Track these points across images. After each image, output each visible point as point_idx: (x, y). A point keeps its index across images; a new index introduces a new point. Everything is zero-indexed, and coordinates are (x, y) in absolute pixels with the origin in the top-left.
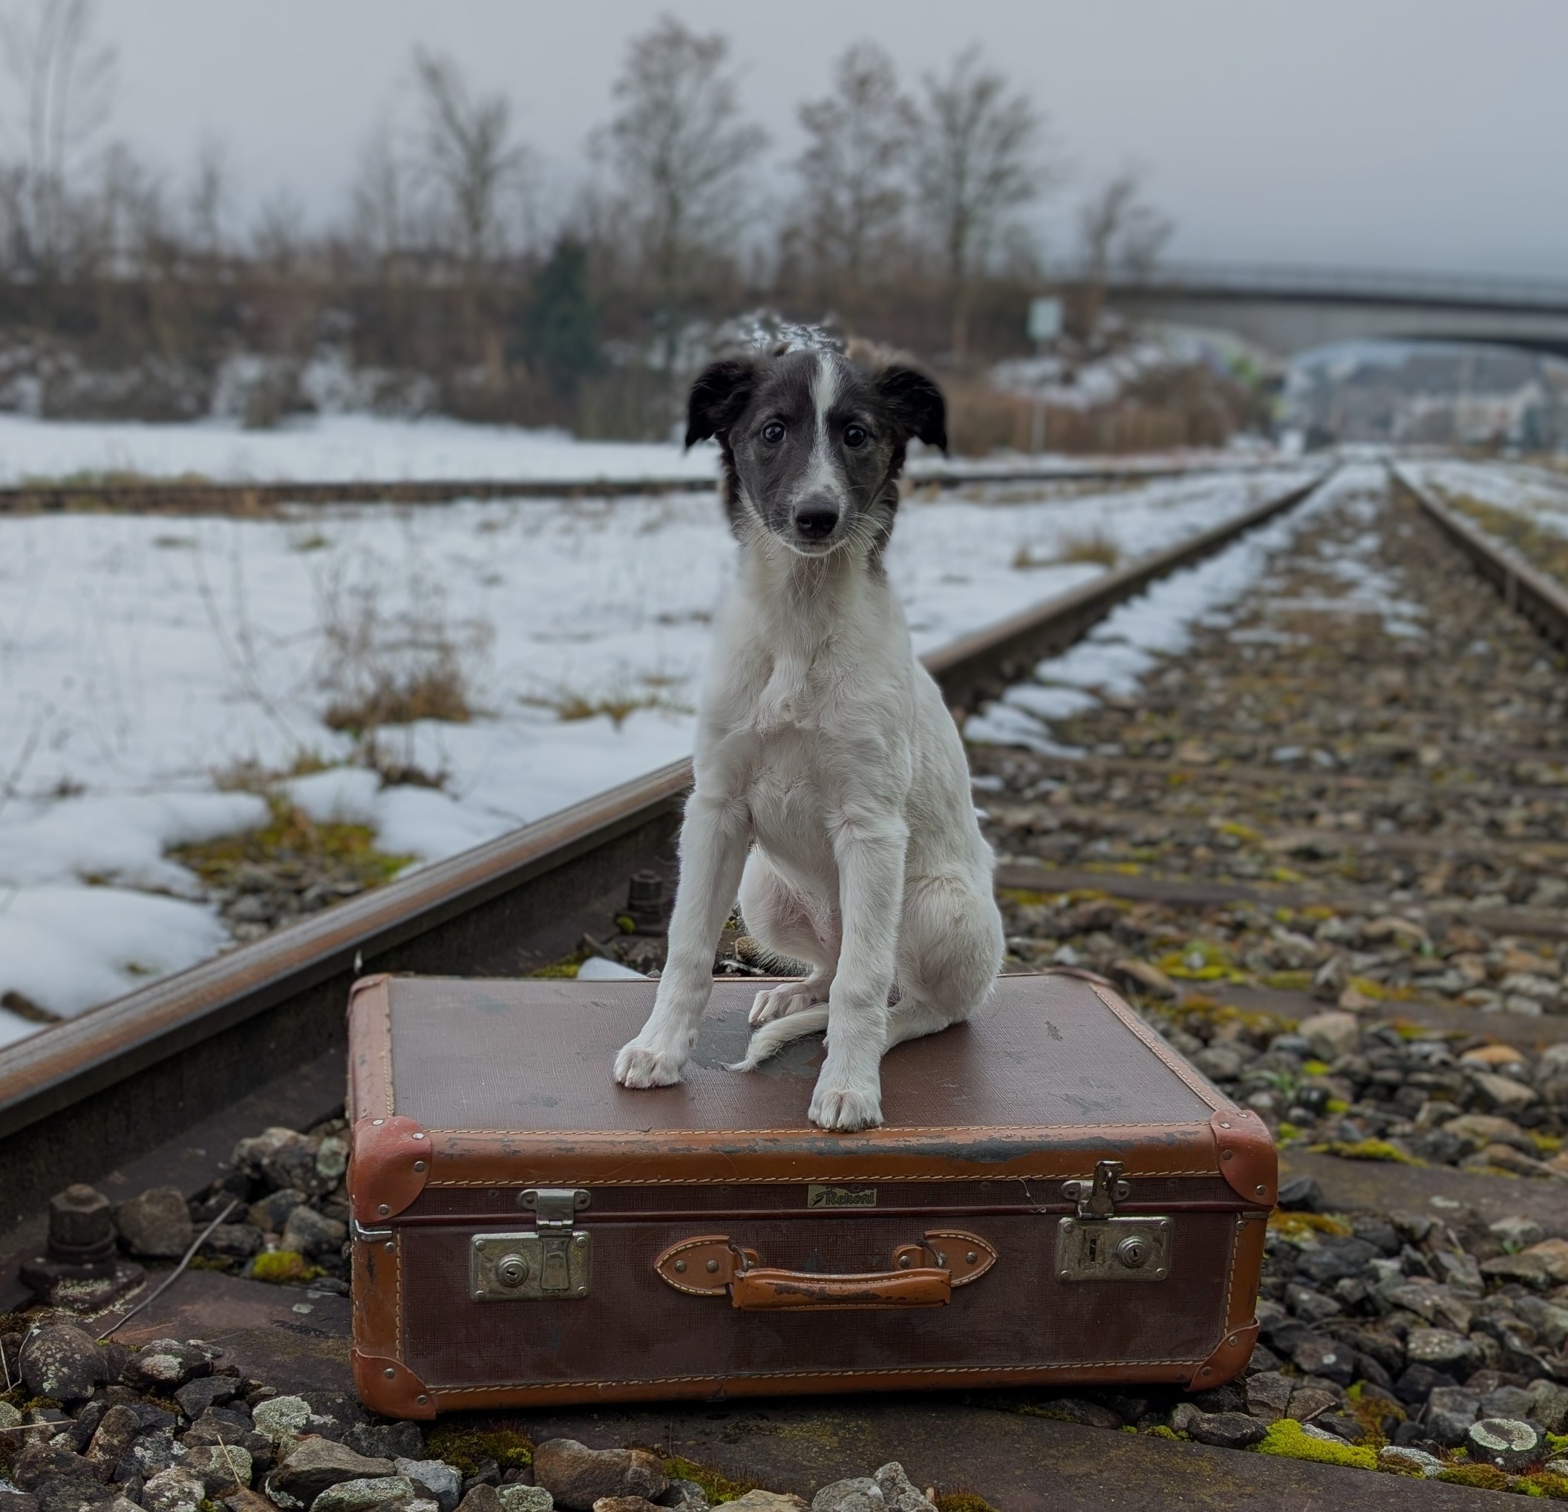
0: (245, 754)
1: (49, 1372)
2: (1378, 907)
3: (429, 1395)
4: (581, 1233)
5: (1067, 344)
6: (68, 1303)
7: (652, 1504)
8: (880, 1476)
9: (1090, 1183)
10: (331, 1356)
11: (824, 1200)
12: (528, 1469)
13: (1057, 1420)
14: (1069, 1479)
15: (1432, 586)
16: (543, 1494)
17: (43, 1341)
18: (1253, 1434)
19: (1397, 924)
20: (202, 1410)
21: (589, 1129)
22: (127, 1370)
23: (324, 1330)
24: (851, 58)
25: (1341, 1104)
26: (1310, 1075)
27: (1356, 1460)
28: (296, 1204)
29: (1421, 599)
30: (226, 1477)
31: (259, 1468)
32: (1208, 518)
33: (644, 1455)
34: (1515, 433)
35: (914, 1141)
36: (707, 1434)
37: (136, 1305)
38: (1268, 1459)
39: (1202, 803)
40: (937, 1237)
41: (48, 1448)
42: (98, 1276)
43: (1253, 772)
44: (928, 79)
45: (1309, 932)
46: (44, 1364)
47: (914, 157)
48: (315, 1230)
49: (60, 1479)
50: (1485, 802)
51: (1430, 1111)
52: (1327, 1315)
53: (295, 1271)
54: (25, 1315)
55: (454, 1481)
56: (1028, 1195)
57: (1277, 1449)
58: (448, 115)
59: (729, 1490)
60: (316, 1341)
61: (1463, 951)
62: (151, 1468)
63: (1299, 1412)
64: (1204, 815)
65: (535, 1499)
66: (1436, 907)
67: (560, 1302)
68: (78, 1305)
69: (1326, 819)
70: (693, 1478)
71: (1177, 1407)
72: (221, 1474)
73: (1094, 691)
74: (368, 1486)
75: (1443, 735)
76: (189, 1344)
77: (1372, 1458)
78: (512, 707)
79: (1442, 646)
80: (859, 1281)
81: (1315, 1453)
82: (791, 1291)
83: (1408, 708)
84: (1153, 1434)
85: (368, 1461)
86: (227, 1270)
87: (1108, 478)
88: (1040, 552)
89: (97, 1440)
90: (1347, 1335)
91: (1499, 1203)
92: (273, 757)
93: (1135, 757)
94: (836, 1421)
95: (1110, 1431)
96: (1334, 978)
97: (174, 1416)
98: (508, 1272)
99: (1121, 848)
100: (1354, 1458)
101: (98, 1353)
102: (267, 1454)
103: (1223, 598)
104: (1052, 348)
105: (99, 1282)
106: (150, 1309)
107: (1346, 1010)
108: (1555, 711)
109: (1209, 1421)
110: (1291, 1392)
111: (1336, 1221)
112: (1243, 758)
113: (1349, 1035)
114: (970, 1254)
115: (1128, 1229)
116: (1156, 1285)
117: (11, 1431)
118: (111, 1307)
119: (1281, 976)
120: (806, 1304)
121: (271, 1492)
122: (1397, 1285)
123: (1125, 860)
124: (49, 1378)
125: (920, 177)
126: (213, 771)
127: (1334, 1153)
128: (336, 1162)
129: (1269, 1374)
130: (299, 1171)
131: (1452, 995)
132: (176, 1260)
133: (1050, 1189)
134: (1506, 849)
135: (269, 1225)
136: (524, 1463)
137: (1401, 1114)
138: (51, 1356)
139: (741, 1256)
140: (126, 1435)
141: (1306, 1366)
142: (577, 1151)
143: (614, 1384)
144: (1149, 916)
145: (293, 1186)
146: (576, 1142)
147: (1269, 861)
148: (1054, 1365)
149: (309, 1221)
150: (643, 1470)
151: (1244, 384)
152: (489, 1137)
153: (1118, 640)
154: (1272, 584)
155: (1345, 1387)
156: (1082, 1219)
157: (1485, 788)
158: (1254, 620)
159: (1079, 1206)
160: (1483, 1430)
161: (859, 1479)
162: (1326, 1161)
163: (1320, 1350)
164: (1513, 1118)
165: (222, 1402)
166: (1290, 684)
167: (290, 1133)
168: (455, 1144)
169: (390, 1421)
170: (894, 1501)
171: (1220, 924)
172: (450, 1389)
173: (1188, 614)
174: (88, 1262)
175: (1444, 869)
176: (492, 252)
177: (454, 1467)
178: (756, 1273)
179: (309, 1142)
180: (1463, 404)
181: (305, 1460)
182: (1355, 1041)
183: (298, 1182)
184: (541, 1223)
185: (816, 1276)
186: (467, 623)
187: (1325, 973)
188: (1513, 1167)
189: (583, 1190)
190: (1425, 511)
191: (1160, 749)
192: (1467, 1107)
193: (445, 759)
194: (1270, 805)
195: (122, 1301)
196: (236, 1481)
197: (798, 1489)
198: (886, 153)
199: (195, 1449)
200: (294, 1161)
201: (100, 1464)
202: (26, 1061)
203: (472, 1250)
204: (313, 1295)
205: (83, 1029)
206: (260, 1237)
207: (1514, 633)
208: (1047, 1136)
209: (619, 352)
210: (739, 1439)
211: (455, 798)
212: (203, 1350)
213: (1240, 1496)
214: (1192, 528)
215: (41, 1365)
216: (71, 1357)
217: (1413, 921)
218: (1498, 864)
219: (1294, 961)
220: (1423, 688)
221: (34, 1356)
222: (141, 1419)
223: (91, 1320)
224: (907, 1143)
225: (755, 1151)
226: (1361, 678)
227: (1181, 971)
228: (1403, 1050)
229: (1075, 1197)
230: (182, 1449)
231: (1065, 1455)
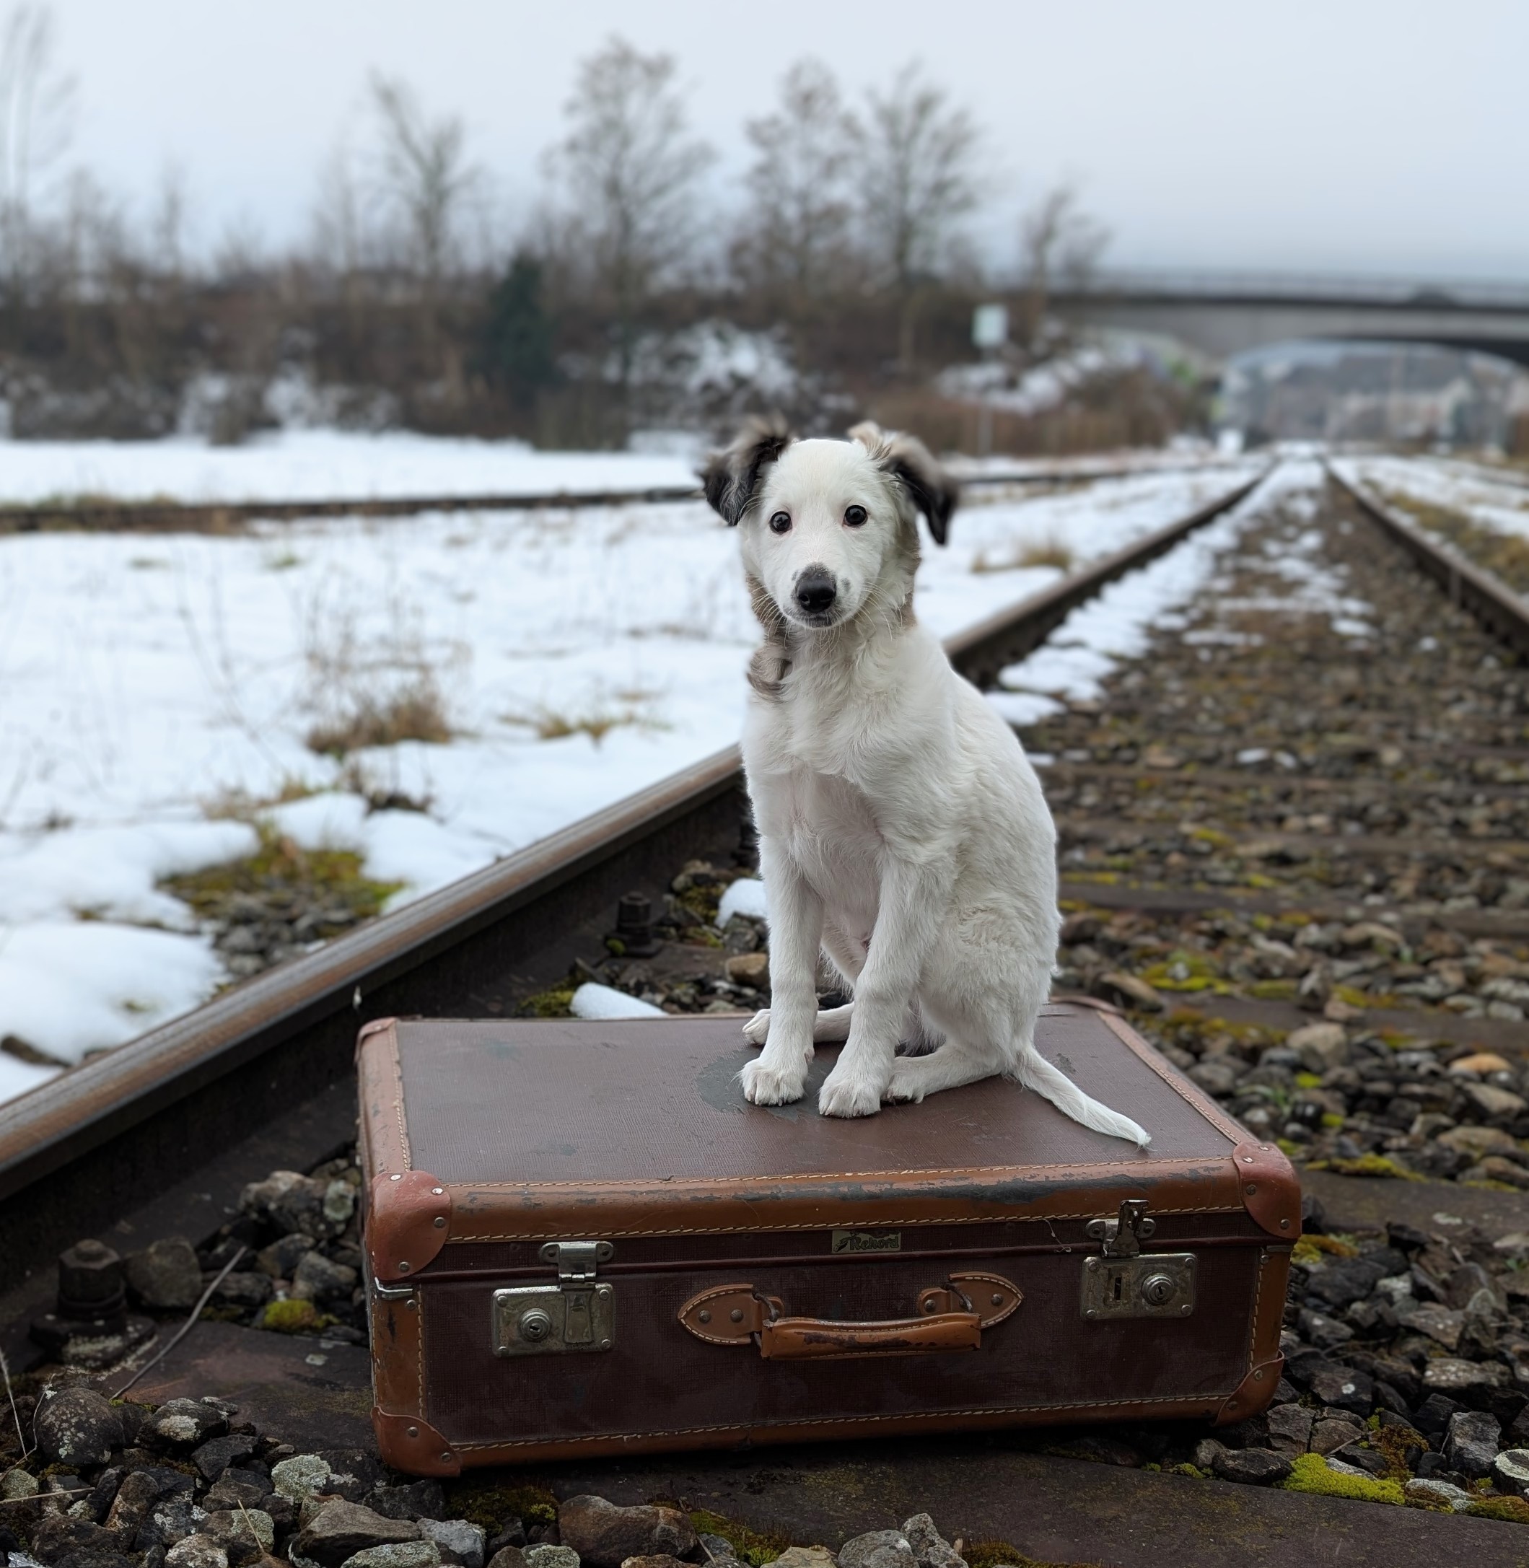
0: (232, 782)
1: (65, 1438)
2: (1354, 912)
3: (453, 1452)
4: (603, 1286)
5: (1013, 352)
6: (80, 1361)
7: (680, 1562)
8: (909, 1527)
9: (1115, 1222)
10: (347, 1410)
11: (848, 1245)
12: (553, 1525)
13: (1081, 1459)
14: (1098, 1522)
15: (1377, 584)
16: (570, 1553)
17: (57, 1405)
18: (1279, 1470)
19: (1374, 930)
20: (221, 1470)
21: (609, 1178)
22: (142, 1433)
23: (339, 1382)
24: (795, 74)
25: (1336, 1118)
26: (1303, 1089)
27: (1383, 1496)
28: (306, 1250)
29: (1366, 597)
30: (248, 1543)
31: (282, 1532)
32: (1156, 520)
33: (671, 1512)
34: (1445, 428)
35: (937, 1184)
36: (731, 1485)
37: (148, 1361)
38: (1295, 1496)
39: (1171, 808)
40: (963, 1279)
41: (67, 1519)
42: (109, 1332)
43: (1219, 775)
44: (871, 94)
45: (1288, 939)
46: (60, 1430)
47: (858, 170)
48: (326, 1277)
49: (81, 1552)
50: (1448, 802)
51: (1424, 1123)
52: (1339, 1340)
53: (307, 1319)
54: (37, 1375)
55: (478, 1541)
56: (1053, 1235)
57: (1304, 1486)
58: (404, 136)
59: (757, 1544)
60: (331, 1394)
61: (1442, 956)
62: (172, 1535)
63: (1323, 1445)
64: (1175, 820)
65: (562, 1559)
66: (1410, 910)
67: (584, 1356)
68: (91, 1363)
69: (1294, 823)
70: (720, 1532)
71: (1201, 1443)
72: (243, 1539)
73: (1058, 696)
74: (393, 1552)
75: (1401, 733)
76: (204, 1401)
77: (1399, 1493)
78: (493, 727)
79: (1392, 643)
80: (889, 1328)
81: (1342, 1490)
82: (821, 1340)
83: (1365, 707)
84: (1179, 1473)
85: (391, 1524)
86: (237, 1320)
87: (1054, 483)
88: (996, 557)
89: (116, 1509)
90: (1363, 1362)
91: (1500, 1218)
92: (260, 784)
93: (1102, 762)
94: (860, 1467)
95: (1135, 1470)
96: (1319, 987)
97: (192, 1479)
98: (531, 1327)
99: (1096, 857)
100: (1382, 1493)
101: (114, 1416)
102: (289, 1517)
103: (1177, 599)
104: (995, 354)
105: (111, 1338)
106: (162, 1365)
107: (1331, 1021)
108: (1507, 707)
109: (1234, 1458)
110: (1313, 1424)
111: (1341, 1241)
112: (1209, 762)
113: (1338, 1046)
114: (995, 1296)
115: (1152, 1268)
116: (1180, 1322)
117: (28, 1500)
118: (123, 1364)
119: (1265, 985)
120: (835, 1352)
121: (295, 1559)
122: (1410, 1310)
123: (1102, 869)
124: (66, 1444)
125: (866, 189)
126: (199, 799)
127: (1334, 1170)
128: (344, 1205)
129: (1289, 1406)
130: (306, 1216)
131: (1434, 1001)
132: (188, 1311)
133: (1075, 1228)
134: (1473, 850)
135: (278, 1272)
136: (548, 1519)
137: (1396, 1127)
138: (66, 1421)
139: (767, 1305)
140: (145, 1502)
141: (1325, 1398)
142: (599, 1201)
143: (639, 1436)
144: (1130, 926)
145: (301, 1231)
146: (597, 1193)
147: (1242, 868)
148: (1081, 1404)
149: (319, 1268)
150: (671, 1528)
151: (1183, 387)
152: (509, 1190)
153: (1076, 644)
154: (1222, 584)
155: (1365, 1418)
156: (1108, 1257)
157: (1446, 787)
158: (1206, 621)
159: (1104, 1245)
160: (1508, 1461)
161: (886, 1531)
162: (1327, 1177)
163: (1338, 1379)
164: (1505, 1128)
165: (240, 1462)
166: (1248, 685)
167: (296, 1177)
168: (475, 1199)
169: (411, 1478)
170: (924, 1553)
171: (1200, 933)
172: (474, 1446)
173: (1143, 617)
174: (99, 1318)
175: (1414, 871)
176: (449, 270)
177: (477, 1526)
178: (785, 1323)
179: (315, 1185)
180: (1395, 401)
181: (328, 1525)
182: (1344, 1052)
183: (307, 1227)
184: (563, 1276)
185: (845, 1324)
186: (443, 642)
187: (1309, 983)
188: (1511, 1180)
189: (604, 1242)
190: (1363, 508)
191: (1126, 754)
192: (1459, 1118)
193: (429, 781)
194: (1239, 809)
195: (134, 1357)
196: (258, 1546)
197: (826, 1541)
198: (831, 167)
199: (215, 1514)
200: (301, 1205)
201: (119, 1532)
202: (31, 1116)
203: (494, 1306)
204: (325, 1345)
205: (86, 1080)
206: (270, 1285)
207: (1460, 629)
208: (1071, 1175)
209: (575, 365)
210: (763, 1489)
211: (441, 821)
212: (218, 1408)
213: (1271, 1537)
214: (1140, 530)
215: (56, 1430)
216: (87, 1421)
217: (1388, 926)
218: (1467, 865)
219: (1276, 970)
220: (1377, 687)
221: (49, 1421)
222: (159, 1484)
223: (103, 1378)
224: (931, 1186)
225: (778, 1198)
226: (1316, 678)
227: (1166, 983)
228: (1391, 1060)
229: (1100, 1236)
230: (202, 1514)
231: (1092, 1497)
